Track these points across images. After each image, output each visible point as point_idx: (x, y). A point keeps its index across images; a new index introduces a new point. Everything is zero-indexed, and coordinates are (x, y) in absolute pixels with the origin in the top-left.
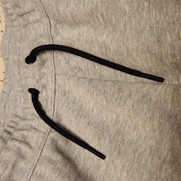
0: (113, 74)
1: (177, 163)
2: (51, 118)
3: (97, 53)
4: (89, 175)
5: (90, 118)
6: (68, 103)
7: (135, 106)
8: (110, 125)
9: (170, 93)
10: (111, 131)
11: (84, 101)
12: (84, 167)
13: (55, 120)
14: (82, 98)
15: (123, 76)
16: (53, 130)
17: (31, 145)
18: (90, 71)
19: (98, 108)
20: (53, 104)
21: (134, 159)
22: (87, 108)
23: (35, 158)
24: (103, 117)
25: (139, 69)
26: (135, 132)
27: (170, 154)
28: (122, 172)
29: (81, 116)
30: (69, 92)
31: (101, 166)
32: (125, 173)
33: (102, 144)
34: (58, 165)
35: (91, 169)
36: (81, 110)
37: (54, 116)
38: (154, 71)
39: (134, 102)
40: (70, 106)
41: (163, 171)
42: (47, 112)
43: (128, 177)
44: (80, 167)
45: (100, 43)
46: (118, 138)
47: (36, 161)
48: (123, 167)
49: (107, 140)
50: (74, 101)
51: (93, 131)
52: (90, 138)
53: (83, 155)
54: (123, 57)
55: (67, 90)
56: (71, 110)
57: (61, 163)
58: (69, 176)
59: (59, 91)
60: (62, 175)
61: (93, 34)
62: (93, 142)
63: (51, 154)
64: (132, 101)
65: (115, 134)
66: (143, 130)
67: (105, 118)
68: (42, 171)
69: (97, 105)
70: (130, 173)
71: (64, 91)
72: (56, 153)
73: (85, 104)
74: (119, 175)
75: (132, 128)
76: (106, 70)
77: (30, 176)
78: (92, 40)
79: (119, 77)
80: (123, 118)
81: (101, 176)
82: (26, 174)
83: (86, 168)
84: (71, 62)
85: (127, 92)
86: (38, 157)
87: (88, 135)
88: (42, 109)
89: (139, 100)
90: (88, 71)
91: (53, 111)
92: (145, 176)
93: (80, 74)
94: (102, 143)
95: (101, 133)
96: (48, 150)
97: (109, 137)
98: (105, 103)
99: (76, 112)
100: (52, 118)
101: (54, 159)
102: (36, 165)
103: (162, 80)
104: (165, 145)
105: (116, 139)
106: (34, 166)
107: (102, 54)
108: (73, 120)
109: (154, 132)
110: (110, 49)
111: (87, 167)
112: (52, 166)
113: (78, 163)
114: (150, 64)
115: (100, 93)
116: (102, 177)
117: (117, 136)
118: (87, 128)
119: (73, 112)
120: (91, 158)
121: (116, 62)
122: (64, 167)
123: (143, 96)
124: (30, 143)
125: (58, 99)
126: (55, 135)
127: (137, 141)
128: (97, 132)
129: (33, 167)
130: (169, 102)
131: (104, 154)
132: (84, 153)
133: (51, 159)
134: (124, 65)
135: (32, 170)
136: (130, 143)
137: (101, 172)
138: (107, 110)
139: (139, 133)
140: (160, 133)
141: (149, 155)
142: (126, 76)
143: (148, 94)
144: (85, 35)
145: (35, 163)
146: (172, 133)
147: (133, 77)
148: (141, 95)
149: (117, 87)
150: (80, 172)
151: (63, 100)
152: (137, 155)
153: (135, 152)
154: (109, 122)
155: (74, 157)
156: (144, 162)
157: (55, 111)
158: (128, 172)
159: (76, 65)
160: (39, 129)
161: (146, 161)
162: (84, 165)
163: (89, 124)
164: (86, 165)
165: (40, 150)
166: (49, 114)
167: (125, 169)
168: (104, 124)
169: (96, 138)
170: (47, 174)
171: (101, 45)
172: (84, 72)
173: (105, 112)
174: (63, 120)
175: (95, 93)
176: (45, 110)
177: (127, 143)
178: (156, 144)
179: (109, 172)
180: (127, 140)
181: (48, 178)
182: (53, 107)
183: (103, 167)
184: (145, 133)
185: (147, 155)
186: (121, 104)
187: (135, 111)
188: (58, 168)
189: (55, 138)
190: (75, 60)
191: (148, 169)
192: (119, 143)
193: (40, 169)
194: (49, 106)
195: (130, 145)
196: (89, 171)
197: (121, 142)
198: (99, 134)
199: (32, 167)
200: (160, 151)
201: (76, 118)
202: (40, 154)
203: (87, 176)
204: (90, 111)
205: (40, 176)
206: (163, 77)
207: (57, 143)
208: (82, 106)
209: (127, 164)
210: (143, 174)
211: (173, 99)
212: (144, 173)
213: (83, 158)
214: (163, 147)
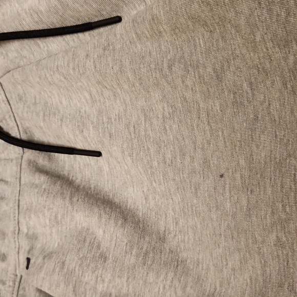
0: (64, 43)
1: (178, 112)
2: (18, 137)
3: (31, 25)
4: (92, 186)
5: (62, 113)
6: (29, 107)
7: (98, 66)
8: (87, 109)
9: (130, 29)
10: (92, 116)
11: (46, 95)
12: (84, 179)
13: (24, 137)
14: (43, 93)
15: (76, 40)
16: (26, 150)
17: (7, 179)
18: (35, 54)
19: (65, 96)
20: (13, 119)
21: (130, 135)
22: (54, 103)
23: (15, 191)
24: (77, 104)
25: (87, 20)
26: (118, 101)
27: (166, 105)
28: (126, 161)
29: (49, 115)
30: (25, 94)
31: (102, 169)
32: (129, 158)
33: (88, 137)
34: (43, 187)
35: (94, 178)
36: (48, 108)
37: (21, 132)
38: (105, 13)
39: (94, 62)
40: (32, 109)
41: (168, 131)
42: (10, 133)
43: (135, 162)
44: (78, 181)
45: (28, 11)
46: (103, 120)
47: (18, 195)
48: (123, 152)
49: (91, 129)
50: (35, 102)
51: (70, 126)
52: (72, 137)
53: (76, 166)
54: (60, 14)
55: (21, 92)
56: (34, 114)
57: (47, 183)
58: (62, 194)
59: (12, 98)
60: (53, 195)
61: (17, 5)
62: (77, 140)
63: (31, 178)
64: (92, 60)
65: (97, 117)
66: (123, 93)
67: (78, 104)
68: (28, 203)
69: (62, 92)
70: (134, 155)
71: (18, 95)
72: (37, 175)
73: (50, 99)
74: (126, 167)
75: (112, 98)
76: (53, 42)
77: (17, 215)
78: (18, 12)
79: (72, 43)
80: (95, 91)
81: (108, 181)
82: (12, 216)
83: (87, 180)
84: (10, 55)
85: (83, 54)
86: (18, 189)
87: (68, 134)
88: (4, 132)
89: (100, 57)
90: (33, 55)
91: (16, 128)
92: (152, 150)
93: (23, 61)
94: (87, 135)
95: (80, 124)
96: (26, 175)
97: (92, 124)
98: (66, 83)
99: (41, 114)
100: (20, 136)
101: (37, 182)
102: (19, 200)
103: (118, 19)
104: (155, 96)
105: (101, 121)
106: (17, 202)
107: (37, 22)
108: (42, 124)
109: (134, 87)
110: (41, 12)
111: (87, 178)
112: (36, 190)
113: (74, 178)
114: (94, 6)
115: (54, 72)
116: (110, 182)
117: (101, 118)
118: (62, 127)
119: (38, 114)
120: (88, 165)
121: (58, 26)
122: (52, 186)
123: (104, 49)
124: (4, 179)
125: (15, 109)
126: (29, 154)
127: (125, 111)
128: (75, 125)
129: (17, 204)
130: (136, 40)
131: (98, 150)
132: (77, 163)
133: (34, 183)
134: (69, 25)
135: (17, 208)
136: (119, 118)
137: (106, 176)
138: (74, 90)
139: (122, 99)
140: (140, 85)
141: (145, 121)
142: (78, 37)
143: (109, 44)
144: (9, 11)
145: (17, 198)
146: (152, 75)
147: (87, 34)
148: (101, 50)
149: (70, 54)
150: (79, 186)
151: (22, 106)
152: (132, 129)
153: (127, 126)
154: (85, 106)
155: (66, 173)
156: (143, 133)
157: (20, 126)
158: (131, 155)
159: (16, 55)
160: (10, 158)
161: (146, 131)
162: (82, 177)
163: (62, 120)
164: (85, 176)
165: (18, 180)
166: (14, 133)
167: (126, 153)
168: (80, 112)
169: (77, 132)
170: (34, 203)
171: (30, 12)
172: (28, 57)
173: (74, 95)
174: (35, 134)
175: (48, 75)
176: (8, 131)
177: (115, 120)
178: (146, 101)
179: (115, 170)
180: (113, 117)
181: (36, 206)
182: (14, 122)
183: (106, 168)
184: (128, 95)
185: (143, 122)
186: (81, 72)
187: (100, 70)
188: (45, 189)
189: (32, 158)
190: (13, 49)
191: (152, 140)
192: (106, 125)
193: (25, 201)
194: (9, 122)
195: (119, 120)
196: (92, 182)
197: (108, 122)
198: (78, 126)
199: (15, 205)
200: (154, 109)
201: (44, 120)
202: (18, 185)
203: (90, 188)
204: (59, 104)
205: (28, 209)
206: (119, 15)
207: (37, 163)
208: (47, 103)
209: (125, 146)
210: (148, 149)
211: (136, 33)
212: (150, 147)
213: (78, 169)
214: (154, 101)
